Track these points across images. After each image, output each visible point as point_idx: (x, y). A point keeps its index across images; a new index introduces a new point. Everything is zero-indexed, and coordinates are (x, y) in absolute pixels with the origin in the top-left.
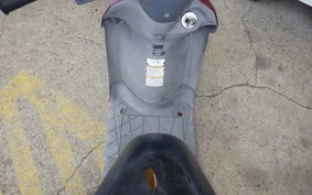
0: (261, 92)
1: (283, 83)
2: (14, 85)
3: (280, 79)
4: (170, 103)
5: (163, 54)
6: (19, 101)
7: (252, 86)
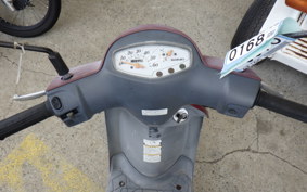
0: (263, 157)
1: (286, 148)
2: (21, 149)
3: (283, 144)
4: (169, 176)
5: (159, 136)
6: (24, 166)
7: (253, 152)
